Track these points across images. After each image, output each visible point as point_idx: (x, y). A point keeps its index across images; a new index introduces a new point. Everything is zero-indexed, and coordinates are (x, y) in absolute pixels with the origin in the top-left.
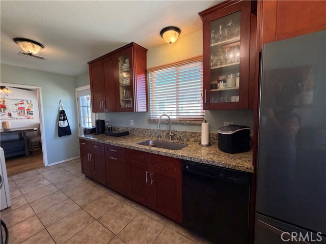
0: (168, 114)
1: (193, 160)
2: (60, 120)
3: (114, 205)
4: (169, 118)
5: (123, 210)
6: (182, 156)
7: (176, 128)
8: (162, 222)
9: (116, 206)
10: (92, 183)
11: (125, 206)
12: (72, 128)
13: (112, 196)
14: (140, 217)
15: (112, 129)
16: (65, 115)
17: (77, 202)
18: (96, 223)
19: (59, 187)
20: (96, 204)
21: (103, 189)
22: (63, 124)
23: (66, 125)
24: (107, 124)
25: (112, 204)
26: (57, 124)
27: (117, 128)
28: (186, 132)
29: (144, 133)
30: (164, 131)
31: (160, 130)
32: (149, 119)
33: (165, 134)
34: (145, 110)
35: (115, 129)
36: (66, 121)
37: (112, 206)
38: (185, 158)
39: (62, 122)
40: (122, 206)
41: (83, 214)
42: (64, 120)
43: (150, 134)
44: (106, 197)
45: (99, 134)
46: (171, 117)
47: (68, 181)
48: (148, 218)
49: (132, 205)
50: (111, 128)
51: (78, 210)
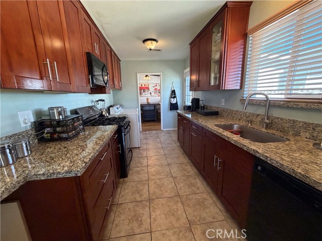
0: (266, 92)
1: (269, 162)
2: (172, 98)
3: (189, 174)
4: (267, 98)
5: (194, 181)
6: (254, 150)
7: (276, 113)
8: (225, 214)
9: (191, 176)
10: (182, 151)
11: (197, 180)
12: (179, 104)
13: (191, 166)
14: (205, 195)
15: (204, 108)
16: (175, 94)
17: (168, 159)
18: (172, 179)
19: (163, 145)
20: (178, 167)
21: (187, 159)
22: (174, 101)
23: (175, 102)
24: (201, 102)
25: (188, 172)
26: (170, 100)
27: (209, 107)
28: (294, 121)
29: (234, 115)
30: (258, 115)
31: (253, 114)
32: (242, 98)
33: (259, 119)
34: (238, 88)
35: (207, 108)
36: (175, 99)
37: (187, 174)
38: (258, 155)
39: (173, 99)
40: (195, 178)
41: (167, 169)
42: (174, 98)
43: (240, 118)
44: (186, 166)
45: (192, 111)
46: (269, 96)
47: (169, 143)
48: (212, 201)
49: (203, 182)
50: (204, 106)
51: (166, 165)
